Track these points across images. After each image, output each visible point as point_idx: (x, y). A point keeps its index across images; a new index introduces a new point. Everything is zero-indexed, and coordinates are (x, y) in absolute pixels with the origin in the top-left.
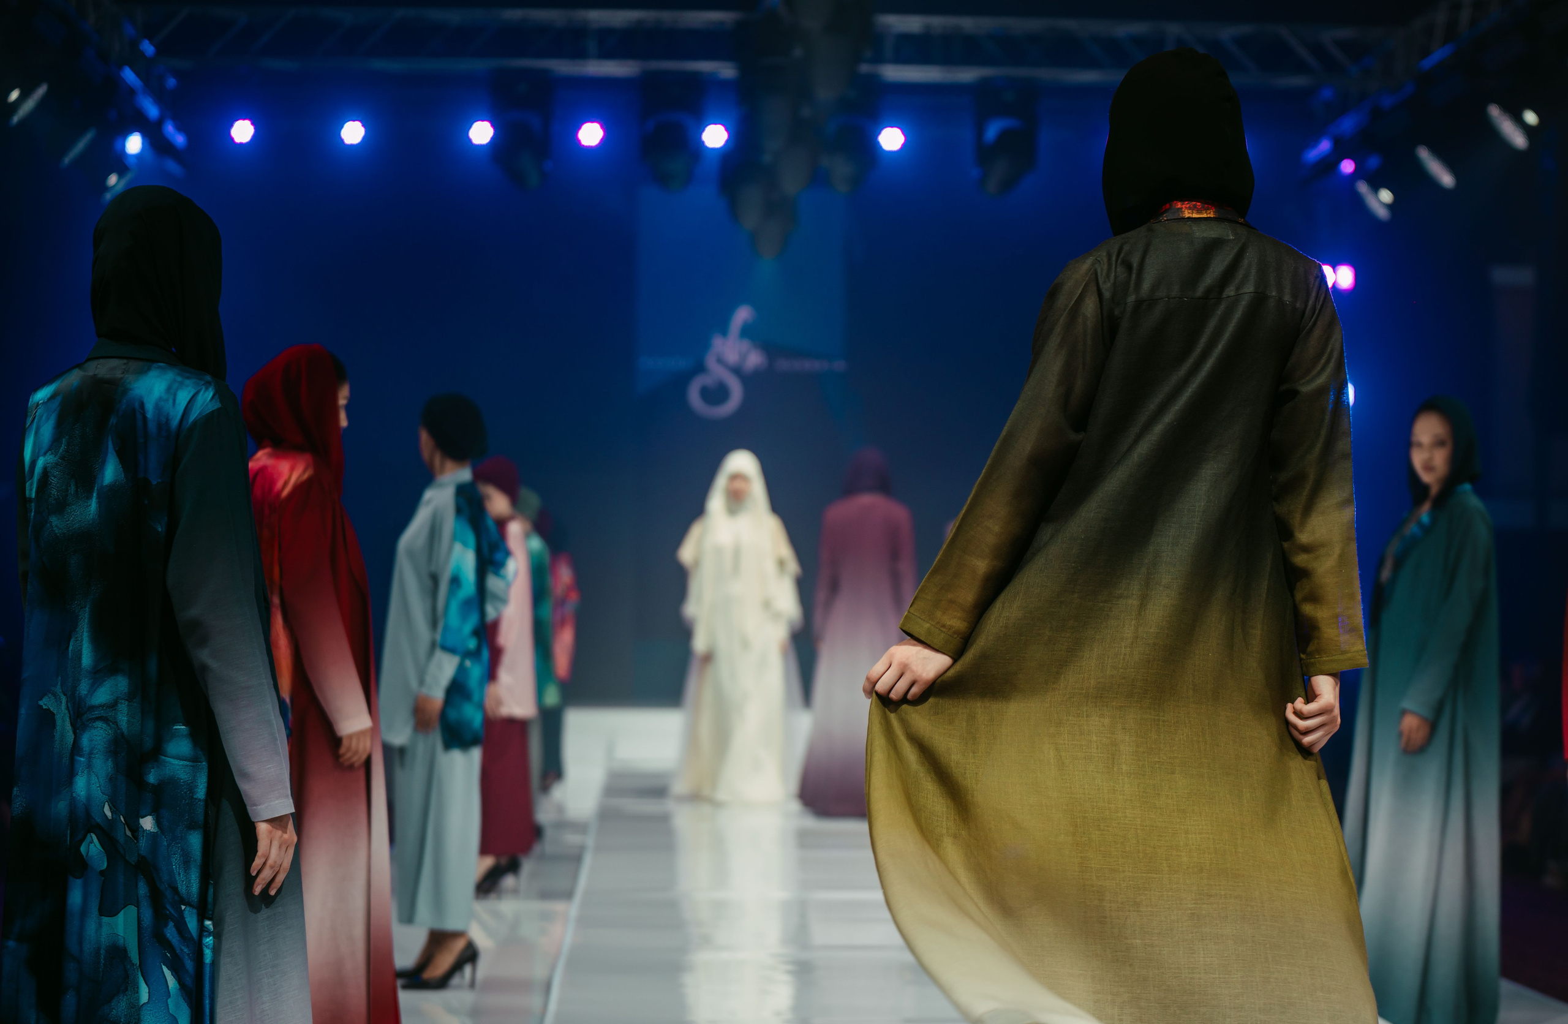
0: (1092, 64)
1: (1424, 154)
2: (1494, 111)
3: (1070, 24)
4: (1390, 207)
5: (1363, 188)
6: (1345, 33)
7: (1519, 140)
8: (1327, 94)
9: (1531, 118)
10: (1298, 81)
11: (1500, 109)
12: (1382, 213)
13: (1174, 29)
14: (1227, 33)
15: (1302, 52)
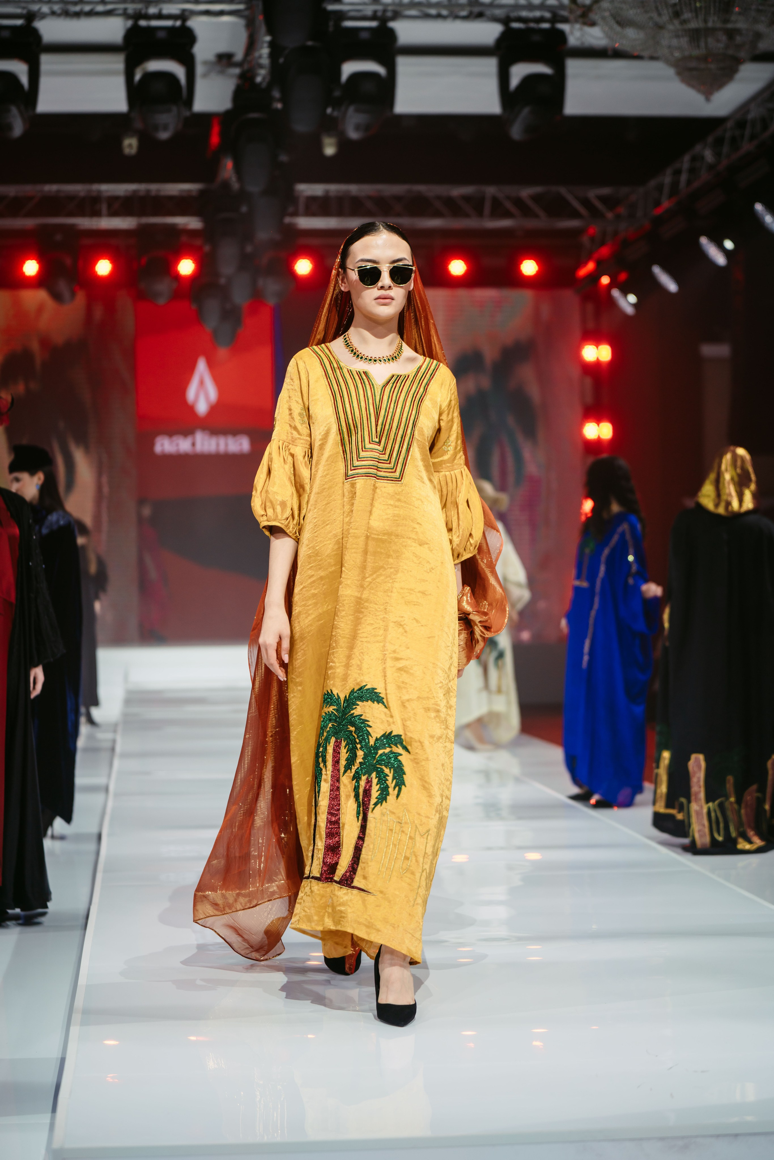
0: (437, 214)
1: (657, 270)
2: (704, 241)
3: (422, 188)
4: (635, 306)
5: (616, 293)
6: (605, 191)
7: (721, 260)
8: (592, 231)
9: (729, 244)
10: (573, 223)
11: (708, 239)
12: (629, 310)
13: (491, 190)
14: (526, 192)
15: (576, 204)
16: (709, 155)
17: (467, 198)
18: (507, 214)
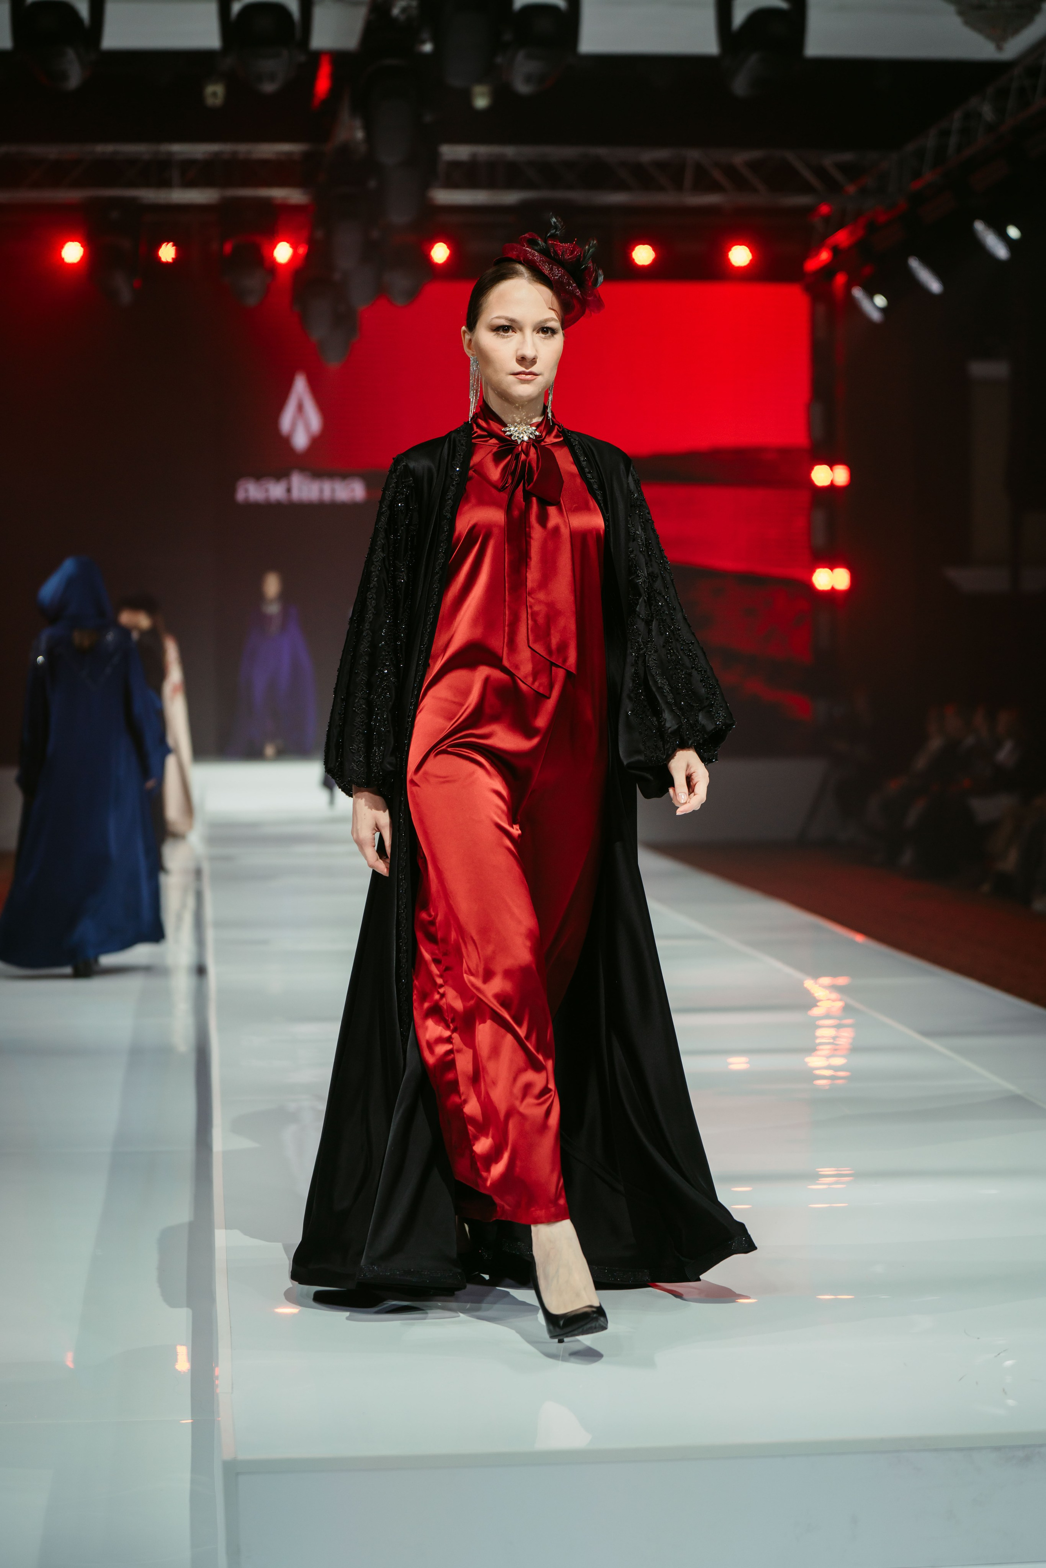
0: (621, 186)
1: (914, 264)
2: (979, 226)
3: (601, 151)
4: (883, 310)
5: (858, 293)
6: (847, 157)
7: (1002, 252)
8: (824, 209)
9: (1013, 232)
10: (801, 200)
11: (985, 224)
12: (876, 316)
13: (694, 155)
14: (740, 158)
15: (807, 174)
16: (987, 111)
17: (661, 165)
18: (715, 187)
